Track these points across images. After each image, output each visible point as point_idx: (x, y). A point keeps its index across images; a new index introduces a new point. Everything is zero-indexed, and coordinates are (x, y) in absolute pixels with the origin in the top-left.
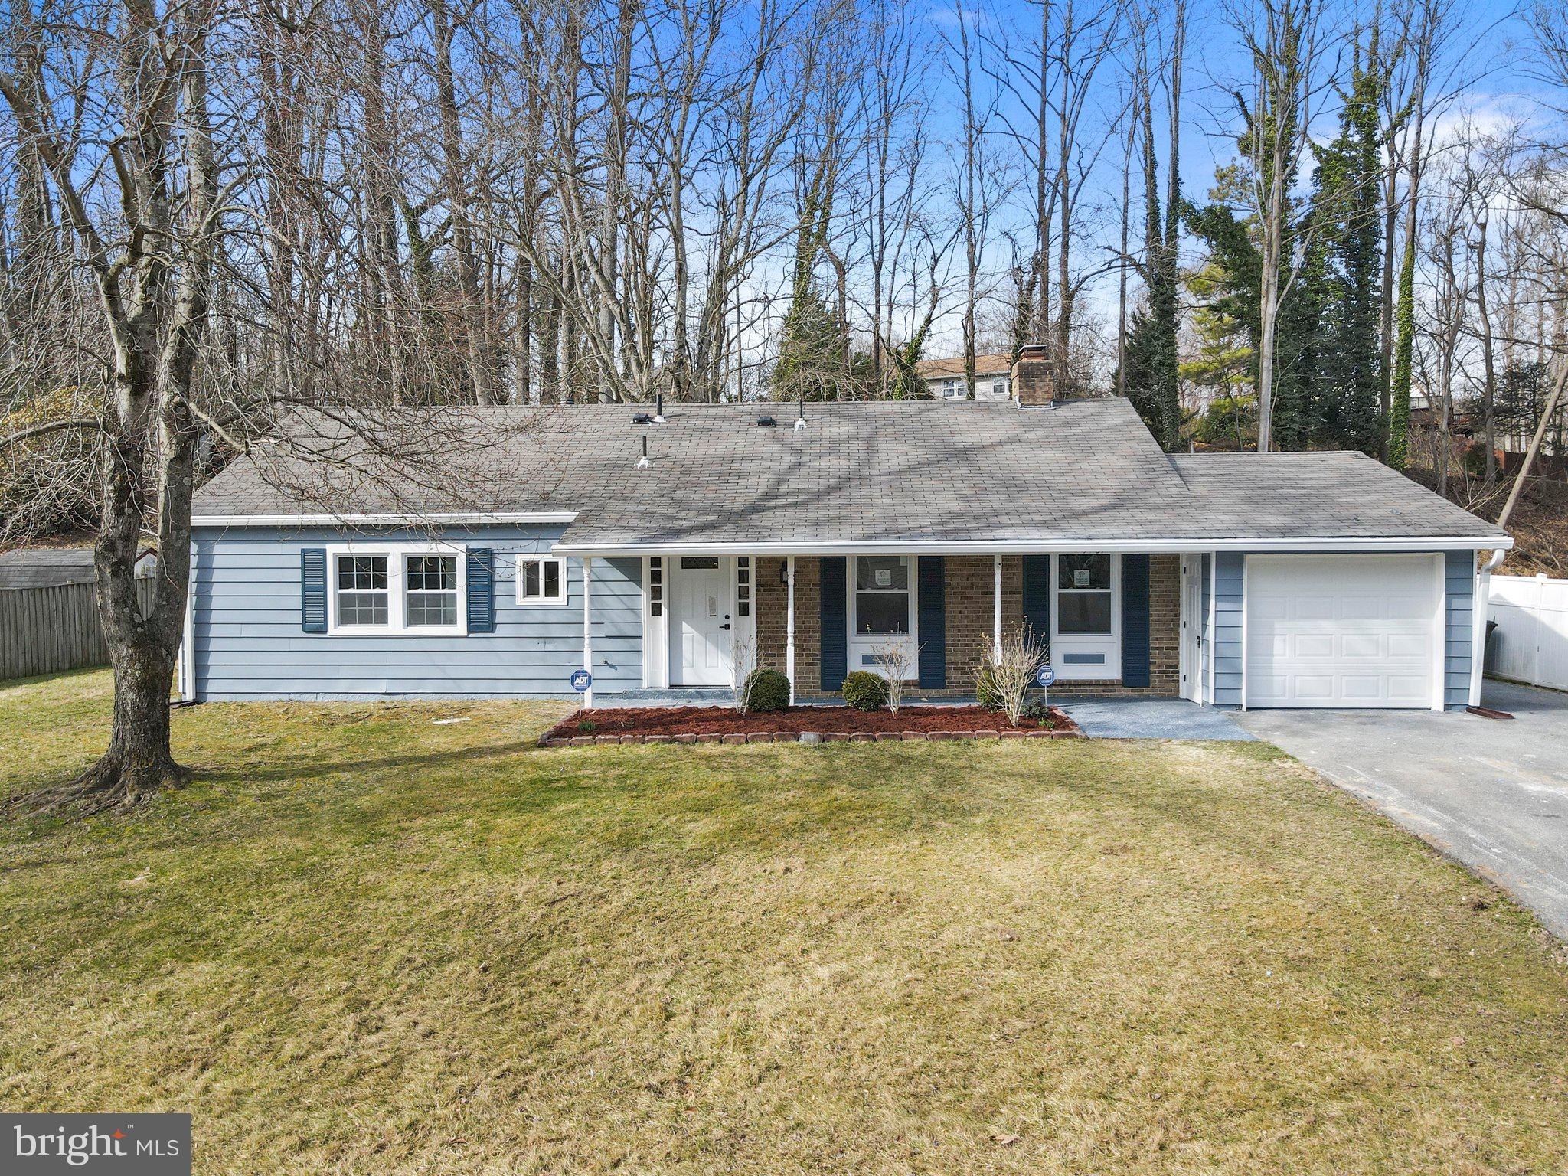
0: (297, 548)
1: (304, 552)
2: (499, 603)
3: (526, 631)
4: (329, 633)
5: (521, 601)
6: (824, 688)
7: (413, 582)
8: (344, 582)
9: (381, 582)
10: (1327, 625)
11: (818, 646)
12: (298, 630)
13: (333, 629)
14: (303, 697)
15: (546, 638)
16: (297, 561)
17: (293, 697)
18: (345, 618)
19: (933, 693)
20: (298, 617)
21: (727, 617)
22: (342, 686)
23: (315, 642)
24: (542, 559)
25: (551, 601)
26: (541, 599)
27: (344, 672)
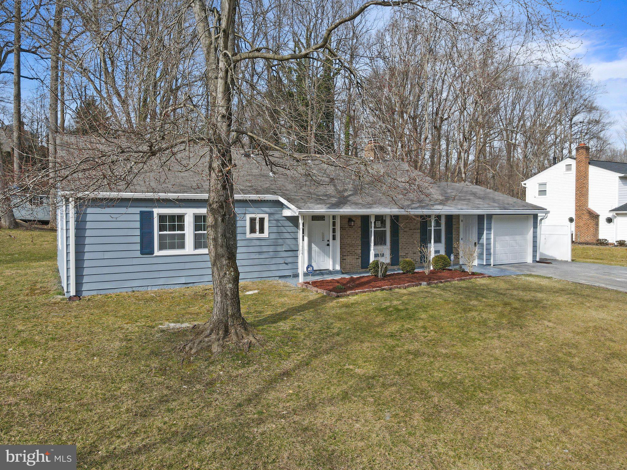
0: (138, 210)
1: (142, 213)
2: (239, 237)
3: (252, 249)
4: (154, 255)
5: (249, 235)
6: (362, 268)
7: (197, 227)
8: (162, 228)
9: (182, 228)
10: (507, 238)
11: (360, 251)
12: (138, 254)
13: (157, 253)
14: (140, 289)
15: (260, 253)
16: (138, 218)
17: (134, 289)
18: (162, 247)
19: (395, 267)
20: (138, 247)
21: (328, 241)
22: (162, 281)
23: (147, 260)
24: (258, 216)
25: (262, 236)
26: (257, 235)
27: (162, 274)
